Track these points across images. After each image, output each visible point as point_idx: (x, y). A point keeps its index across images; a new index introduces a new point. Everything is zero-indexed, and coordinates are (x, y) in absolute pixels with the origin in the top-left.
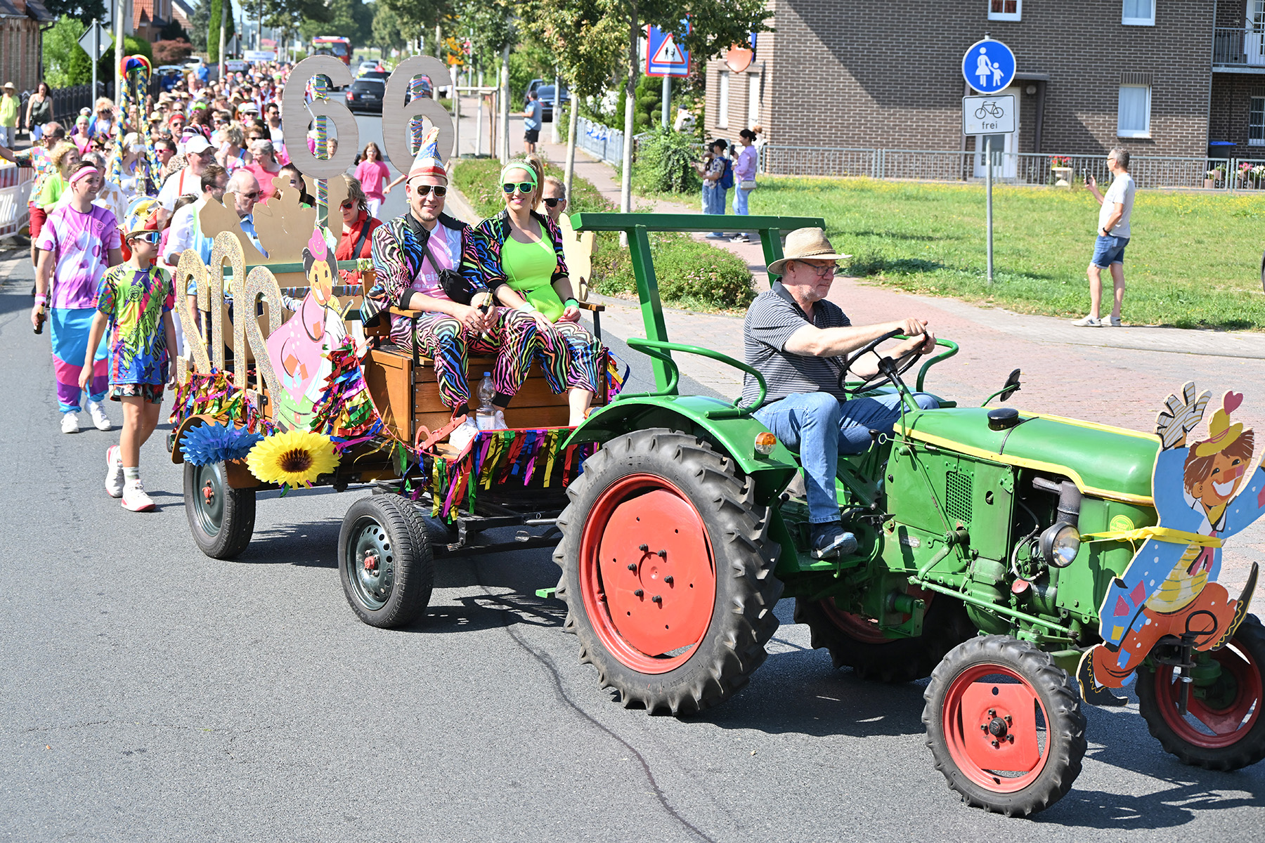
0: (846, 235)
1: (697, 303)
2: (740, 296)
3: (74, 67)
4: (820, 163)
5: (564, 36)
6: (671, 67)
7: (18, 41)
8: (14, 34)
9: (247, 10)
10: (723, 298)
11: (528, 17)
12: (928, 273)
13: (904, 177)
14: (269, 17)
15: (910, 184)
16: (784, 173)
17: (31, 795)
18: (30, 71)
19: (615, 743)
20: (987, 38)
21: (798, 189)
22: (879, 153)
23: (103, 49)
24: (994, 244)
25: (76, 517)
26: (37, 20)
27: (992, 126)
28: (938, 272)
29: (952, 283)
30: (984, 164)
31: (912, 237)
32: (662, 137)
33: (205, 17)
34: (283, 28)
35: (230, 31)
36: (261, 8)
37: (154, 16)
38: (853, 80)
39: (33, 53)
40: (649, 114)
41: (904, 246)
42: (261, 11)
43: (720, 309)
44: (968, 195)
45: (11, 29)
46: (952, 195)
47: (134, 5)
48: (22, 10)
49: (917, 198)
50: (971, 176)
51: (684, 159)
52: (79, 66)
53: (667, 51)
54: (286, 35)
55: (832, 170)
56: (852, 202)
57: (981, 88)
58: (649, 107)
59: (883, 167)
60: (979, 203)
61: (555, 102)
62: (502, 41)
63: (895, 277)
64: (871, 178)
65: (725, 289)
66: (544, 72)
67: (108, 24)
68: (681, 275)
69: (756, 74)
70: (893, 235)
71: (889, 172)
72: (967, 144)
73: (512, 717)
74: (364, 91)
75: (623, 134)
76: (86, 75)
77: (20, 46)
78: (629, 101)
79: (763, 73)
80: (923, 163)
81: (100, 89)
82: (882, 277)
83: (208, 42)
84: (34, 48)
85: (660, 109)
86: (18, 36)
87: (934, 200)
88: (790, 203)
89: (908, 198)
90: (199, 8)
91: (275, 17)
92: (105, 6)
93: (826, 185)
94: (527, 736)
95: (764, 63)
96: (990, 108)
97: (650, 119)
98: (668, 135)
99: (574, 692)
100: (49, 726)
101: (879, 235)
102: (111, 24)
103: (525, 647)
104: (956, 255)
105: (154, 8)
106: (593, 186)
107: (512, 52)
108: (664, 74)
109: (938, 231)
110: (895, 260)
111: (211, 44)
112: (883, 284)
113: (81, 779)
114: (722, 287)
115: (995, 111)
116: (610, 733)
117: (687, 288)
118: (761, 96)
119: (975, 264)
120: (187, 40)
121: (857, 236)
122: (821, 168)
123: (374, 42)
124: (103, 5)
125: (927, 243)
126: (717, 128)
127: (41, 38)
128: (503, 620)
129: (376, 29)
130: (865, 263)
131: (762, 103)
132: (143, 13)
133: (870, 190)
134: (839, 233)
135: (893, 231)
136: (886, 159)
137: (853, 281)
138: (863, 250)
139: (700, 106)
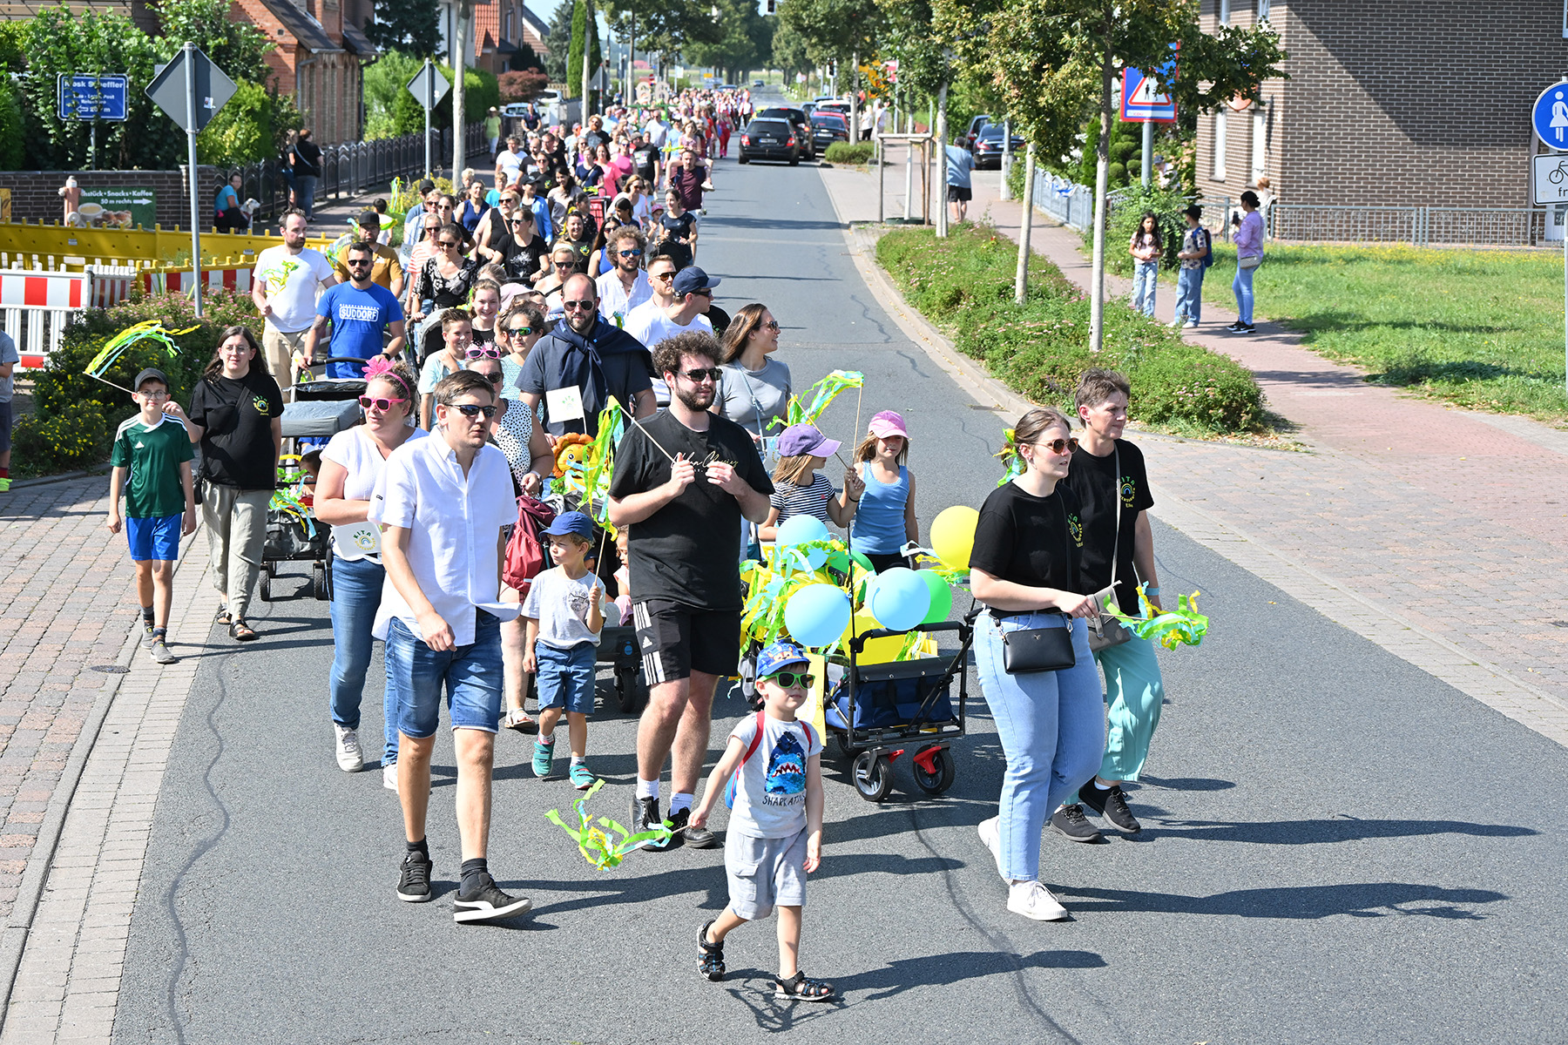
0: (1380, 328)
1: (1189, 427)
2: (1245, 417)
3: (402, 109)
4: (1344, 225)
5: (1019, 83)
6: (1153, 109)
7: (333, 80)
8: (328, 72)
9: (616, 30)
10: (1223, 420)
12: (1489, 382)
13: (1453, 241)
14: (643, 37)
15: (1461, 252)
16: (1299, 239)
18: (348, 117)
21: (1315, 261)
22: (1421, 211)
23: (438, 96)
26: (356, 54)
28: (1500, 379)
29: (1519, 395)
31: (1466, 329)
32: (1142, 198)
33: (562, 37)
34: (661, 51)
35: (596, 59)
36: (634, 27)
37: (500, 39)
38: (1387, 119)
39: (352, 95)
40: (1125, 164)
41: (1456, 342)
42: (633, 30)
43: (1220, 434)
44: (1537, 266)
45: (325, 66)
46: (1517, 265)
47: (476, 26)
48: (338, 42)
49: (1471, 272)
50: (1541, 238)
51: (1170, 227)
52: (408, 109)
53: (1147, 89)
54: (665, 61)
55: (1360, 234)
56: (1386, 279)
57: (1556, 143)
58: (1125, 156)
59: (1427, 230)
61: (1005, 146)
62: (938, 79)
63: (1444, 387)
64: (1411, 244)
65: (1226, 408)
66: (990, 110)
67: (444, 54)
68: (1169, 390)
69: (1262, 113)
70: (1442, 326)
71: (1435, 235)
74: (763, 134)
75: (1093, 192)
76: (417, 120)
77: (335, 86)
78: (1102, 163)
79: (1271, 111)
80: (1478, 224)
81: (435, 137)
82: (1427, 386)
83: (568, 72)
84: (352, 88)
85: (1140, 158)
86: (333, 75)
87: (1493, 274)
88: (1307, 283)
89: (1460, 271)
90: (555, 26)
91: (651, 39)
92: (440, 32)
93: (1353, 257)
95: (1272, 98)
96: (1566, 169)
97: (1126, 171)
98: (1149, 196)
101: (1423, 326)
102: (448, 53)
104: (1523, 354)
105: (500, 30)
106: (1055, 266)
108: (1144, 118)
109: (1500, 319)
110: (1445, 362)
111: (571, 73)
112: (1430, 396)
114: (1221, 406)
117: (1176, 407)
118: (1269, 140)
120: (542, 69)
121: (1394, 328)
122: (1346, 231)
123: (775, 63)
124: (437, 30)
125: (1486, 336)
126: (1210, 180)
127: (362, 76)
128: (949, 887)
129: (777, 49)
130: (1404, 365)
131: (1269, 149)
132: (487, 37)
133: (1410, 262)
134: (1371, 325)
135: (1441, 321)
136: (1430, 219)
137: (1390, 392)
138: (1402, 347)
139: (1189, 151)
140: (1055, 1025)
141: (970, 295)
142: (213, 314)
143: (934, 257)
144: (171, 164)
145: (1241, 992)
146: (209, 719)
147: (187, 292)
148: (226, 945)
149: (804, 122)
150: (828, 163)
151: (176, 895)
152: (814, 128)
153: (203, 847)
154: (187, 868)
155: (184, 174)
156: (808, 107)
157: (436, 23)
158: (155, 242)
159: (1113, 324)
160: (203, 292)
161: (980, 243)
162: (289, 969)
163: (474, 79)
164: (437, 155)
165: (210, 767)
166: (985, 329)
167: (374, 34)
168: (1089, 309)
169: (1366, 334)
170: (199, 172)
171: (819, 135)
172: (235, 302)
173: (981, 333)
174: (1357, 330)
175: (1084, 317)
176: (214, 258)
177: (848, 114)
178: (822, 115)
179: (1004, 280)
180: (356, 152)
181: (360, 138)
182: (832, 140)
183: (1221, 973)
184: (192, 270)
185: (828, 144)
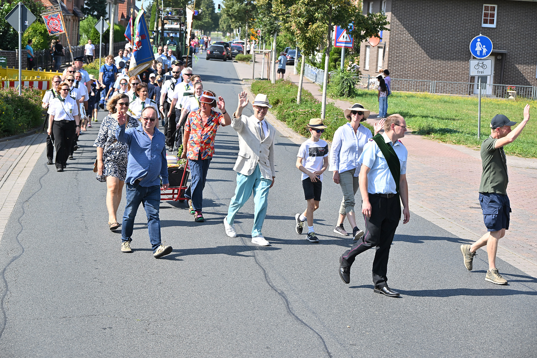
0: (418, 117)
3: (92, 36)
4: (408, 86)
5: (300, 29)
6: (345, 43)
7: (69, 25)
11: (285, 21)
12: (452, 135)
13: (444, 93)
15: (446, 96)
17: (63, 345)
18: (74, 38)
19: (311, 332)
20: (481, 35)
21: (397, 97)
22: (433, 83)
23: (105, 29)
24: (481, 123)
25: (86, 228)
26: (77, 16)
27: (482, 72)
28: (457, 134)
29: (462, 139)
30: (478, 88)
31: (446, 119)
32: (341, 73)
37: (127, 16)
38: (423, 51)
39: (76, 30)
40: (335, 63)
41: (443, 123)
44: (471, 102)
45: (67, 20)
46: (464, 101)
47: (119, 11)
48: (71, 12)
49: (449, 102)
50: (472, 93)
51: (350, 83)
52: (95, 36)
53: (344, 37)
55: (413, 89)
56: (421, 103)
57: (477, 56)
58: (336, 60)
59: (435, 89)
60: (476, 105)
61: (296, 57)
62: (274, 31)
63: (438, 136)
64: (429, 93)
66: (291, 44)
67: (107, 19)
69: (381, 47)
70: (438, 118)
71: (437, 91)
72: (471, 80)
73: (268, 319)
74: (215, 50)
75: (324, 71)
76: (98, 40)
77: (70, 27)
78: (327, 58)
79: (385, 47)
80: (452, 87)
81: (103, 46)
82: (432, 135)
84: (76, 28)
85: (340, 61)
86: (69, 23)
87: (456, 103)
89: (445, 102)
92: (107, 11)
93: (410, 95)
94: (274, 327)
95: (385, 43)
96: (481, 65)
97: (336, 65)
98: (343, 72)
99: (294, 309)
100: (72, 316)
101: (432, 117)
102: (109, 19)
103: (274, 289)
105: (127, 13)
106: (311, 93)
107: (278, 35)
108: (342, 46)
109: (457, 117)
110: (439, 128)
112: (433, 138)
113: (84, 339)
115: (483, 66)
116: (309, 327)
118: (384, 57)
119: (473, 131)
121: (422, 117)
122: (408, 88)
123: (220, 29)
124: (106, 11)
125: (452, 121)
126: (364, 70)
127: (79, 24)
128: (266, 277)
129: (220, 24)
130: (426, 129)
131: (384, 60)
132: (123, 15)
133: (429, 98)
134: (414, 116)
135: (438, 116)
136: (436, 85)
137: (419, 137)
138: (425, 124)
139: (357, 60)
140: (299, 319)
141: (282, 101)
142: (25, 95)
143: (270, 89)
144: (13, 49)
145: (360, 311)
146: (19, 220)
147: (16, 88)
148: (21, 288)
149: (229, 47)
150: (236, 61)
151: (5, 272)
152: (232, 49)
153: (15, 258)
154: (9, 264)
155: (17, 52)
156: (231, 43)
157: (105, 8)
158: (6, 72)
159: (329, 111)
160: (22, 88)
161: (286, 85)
162: (43, 296)
163: (117, 27)
164: (104, 52)
165: (18, 235)
166: (286, 112)
167: (84, 11)
168: (321, 106)
169: (413, 119)
170: (22, 52)
171: (234, 52)
172: (33, 91)
173: (285, 113)
174: (410, 117)
175: (319, 109)
176: (26, 77)
177: (244, 45)
178: (235, 45)
179: (293, 97)
180: (76, 49)
181: (78, 44)
182: (238, 53)
183: (354, 305)
184: (18, 81)
185: (236, 55)
